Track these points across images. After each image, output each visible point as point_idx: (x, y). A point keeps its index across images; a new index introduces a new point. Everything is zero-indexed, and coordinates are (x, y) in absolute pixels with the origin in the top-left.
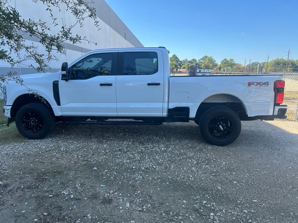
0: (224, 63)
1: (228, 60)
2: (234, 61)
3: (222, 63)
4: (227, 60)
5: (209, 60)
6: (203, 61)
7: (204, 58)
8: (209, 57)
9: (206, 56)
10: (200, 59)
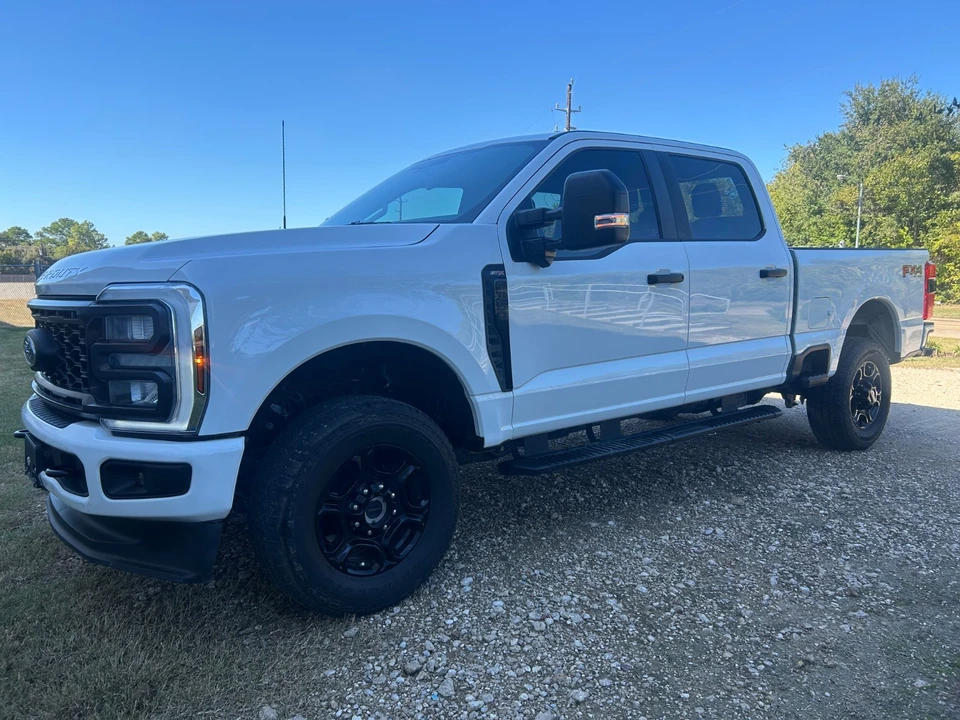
1: (150, 236)
4: (146, 235)
5: (81, 233)
6: (57, 238)
7: (60, 226)
8: (80, 223)
9: (67, 219)
10: (45, 229)
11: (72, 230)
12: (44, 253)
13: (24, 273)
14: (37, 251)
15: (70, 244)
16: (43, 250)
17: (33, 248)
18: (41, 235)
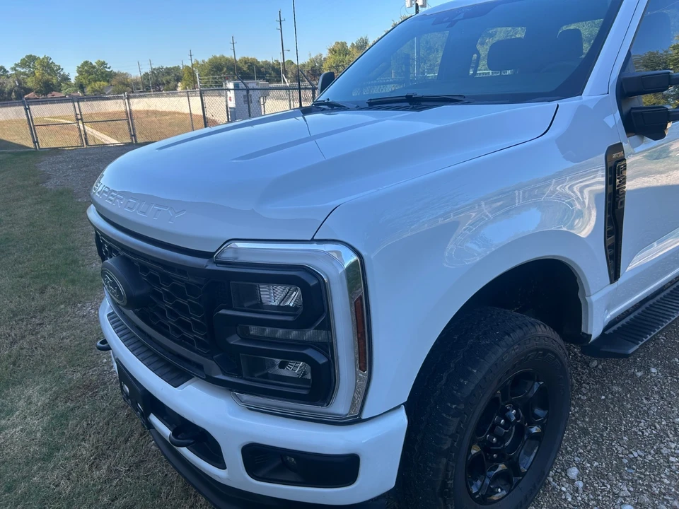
0: (87, 71)
1: (94, 64)
2: (108, 66)
3: (80, 72)
4: (91, 63)
5: (43, 66)
6: (26, 70)
7: (27, 62)
8: (41, 58)
9: (31, 56)
10: (17, 65)
11: (36, 63)
12: (20, 83)
13: (9, 100)
14: (14, 82)
15: (37, 74)
16: (18, 80)
17: (11, 80)
18: (15, 70)
